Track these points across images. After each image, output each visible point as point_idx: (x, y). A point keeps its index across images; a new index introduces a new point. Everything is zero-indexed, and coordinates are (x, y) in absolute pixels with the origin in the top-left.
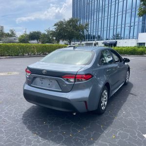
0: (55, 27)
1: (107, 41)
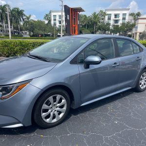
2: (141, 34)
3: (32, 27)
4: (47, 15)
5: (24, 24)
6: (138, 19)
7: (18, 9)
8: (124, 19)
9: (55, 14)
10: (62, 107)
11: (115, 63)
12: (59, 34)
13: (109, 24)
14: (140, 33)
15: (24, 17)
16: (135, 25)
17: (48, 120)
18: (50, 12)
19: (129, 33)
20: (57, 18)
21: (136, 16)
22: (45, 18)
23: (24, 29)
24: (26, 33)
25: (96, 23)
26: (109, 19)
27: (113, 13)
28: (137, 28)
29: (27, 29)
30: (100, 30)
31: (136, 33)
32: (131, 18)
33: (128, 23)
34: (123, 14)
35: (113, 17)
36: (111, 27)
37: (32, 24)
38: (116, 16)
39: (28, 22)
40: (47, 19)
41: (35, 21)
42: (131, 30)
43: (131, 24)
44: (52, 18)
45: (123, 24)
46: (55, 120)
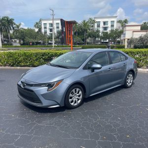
2: (129, 41)
3: (22, 36)
4: (37, 23)
5: (14, 33)
6: (126, 26)
7: (7, 18)
8: (112, 26)
9: (45, 22)
10: (79, 96)
11: (110, 68)
12: (50, 42)
13: (98, 31)
14: (128, 39)
15: (14, 26)
16: (123, 32)
17: (72, 104)
18: (40, 21)
19: (118, 39)
20: (48, 26)
21: (124, 23)
22: (35, 26)
23: (13, 37)
24: (15, 42)
25: (86, 31)
26: (99, 26)
27: (102, 21)
28: (125, 34)
29: (17, 38)
30: (91, 37)
31: (124, 40)
32: (119, 25)
33: (117, 30)
34: (112, 21)
35: (102, 25)
36: (100, 34)
37: (22, 32)
38: (104, 23)
39: (18, 30)
40: (38, 27)
41: (25, 29)
42: (119, 36)
43: (119, 30)
44: (43, 26)
45: (112, 31)
46: (76, 104)
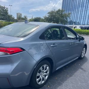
0: (48, 14)
1: (83, 26)
